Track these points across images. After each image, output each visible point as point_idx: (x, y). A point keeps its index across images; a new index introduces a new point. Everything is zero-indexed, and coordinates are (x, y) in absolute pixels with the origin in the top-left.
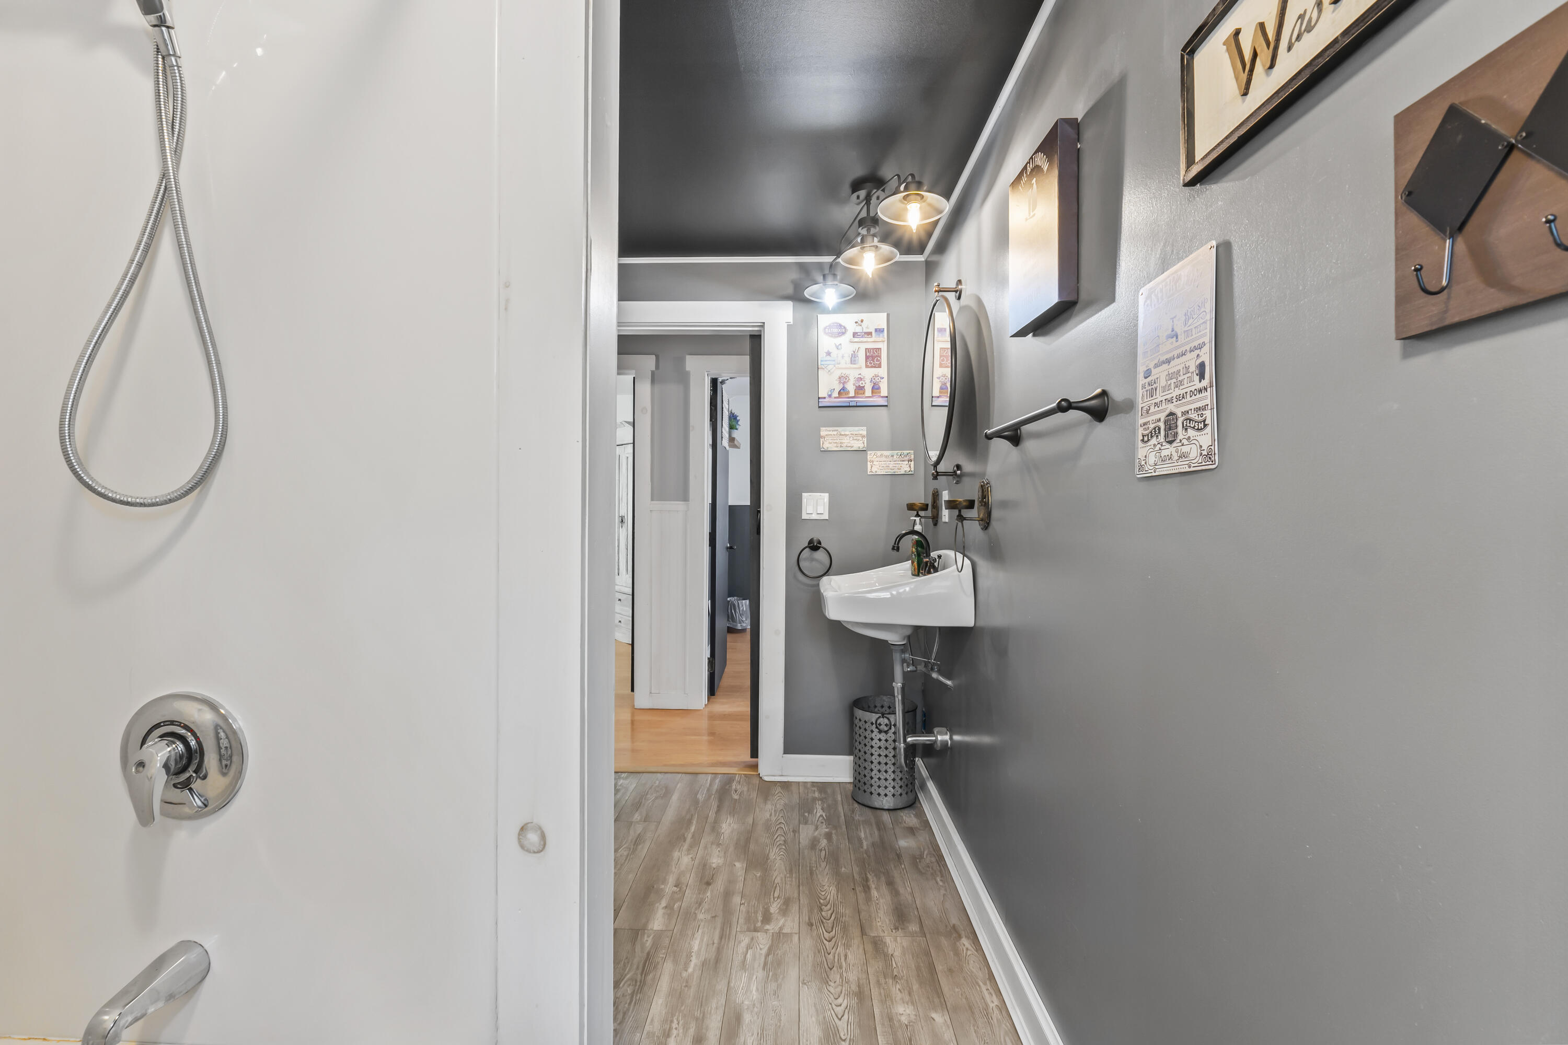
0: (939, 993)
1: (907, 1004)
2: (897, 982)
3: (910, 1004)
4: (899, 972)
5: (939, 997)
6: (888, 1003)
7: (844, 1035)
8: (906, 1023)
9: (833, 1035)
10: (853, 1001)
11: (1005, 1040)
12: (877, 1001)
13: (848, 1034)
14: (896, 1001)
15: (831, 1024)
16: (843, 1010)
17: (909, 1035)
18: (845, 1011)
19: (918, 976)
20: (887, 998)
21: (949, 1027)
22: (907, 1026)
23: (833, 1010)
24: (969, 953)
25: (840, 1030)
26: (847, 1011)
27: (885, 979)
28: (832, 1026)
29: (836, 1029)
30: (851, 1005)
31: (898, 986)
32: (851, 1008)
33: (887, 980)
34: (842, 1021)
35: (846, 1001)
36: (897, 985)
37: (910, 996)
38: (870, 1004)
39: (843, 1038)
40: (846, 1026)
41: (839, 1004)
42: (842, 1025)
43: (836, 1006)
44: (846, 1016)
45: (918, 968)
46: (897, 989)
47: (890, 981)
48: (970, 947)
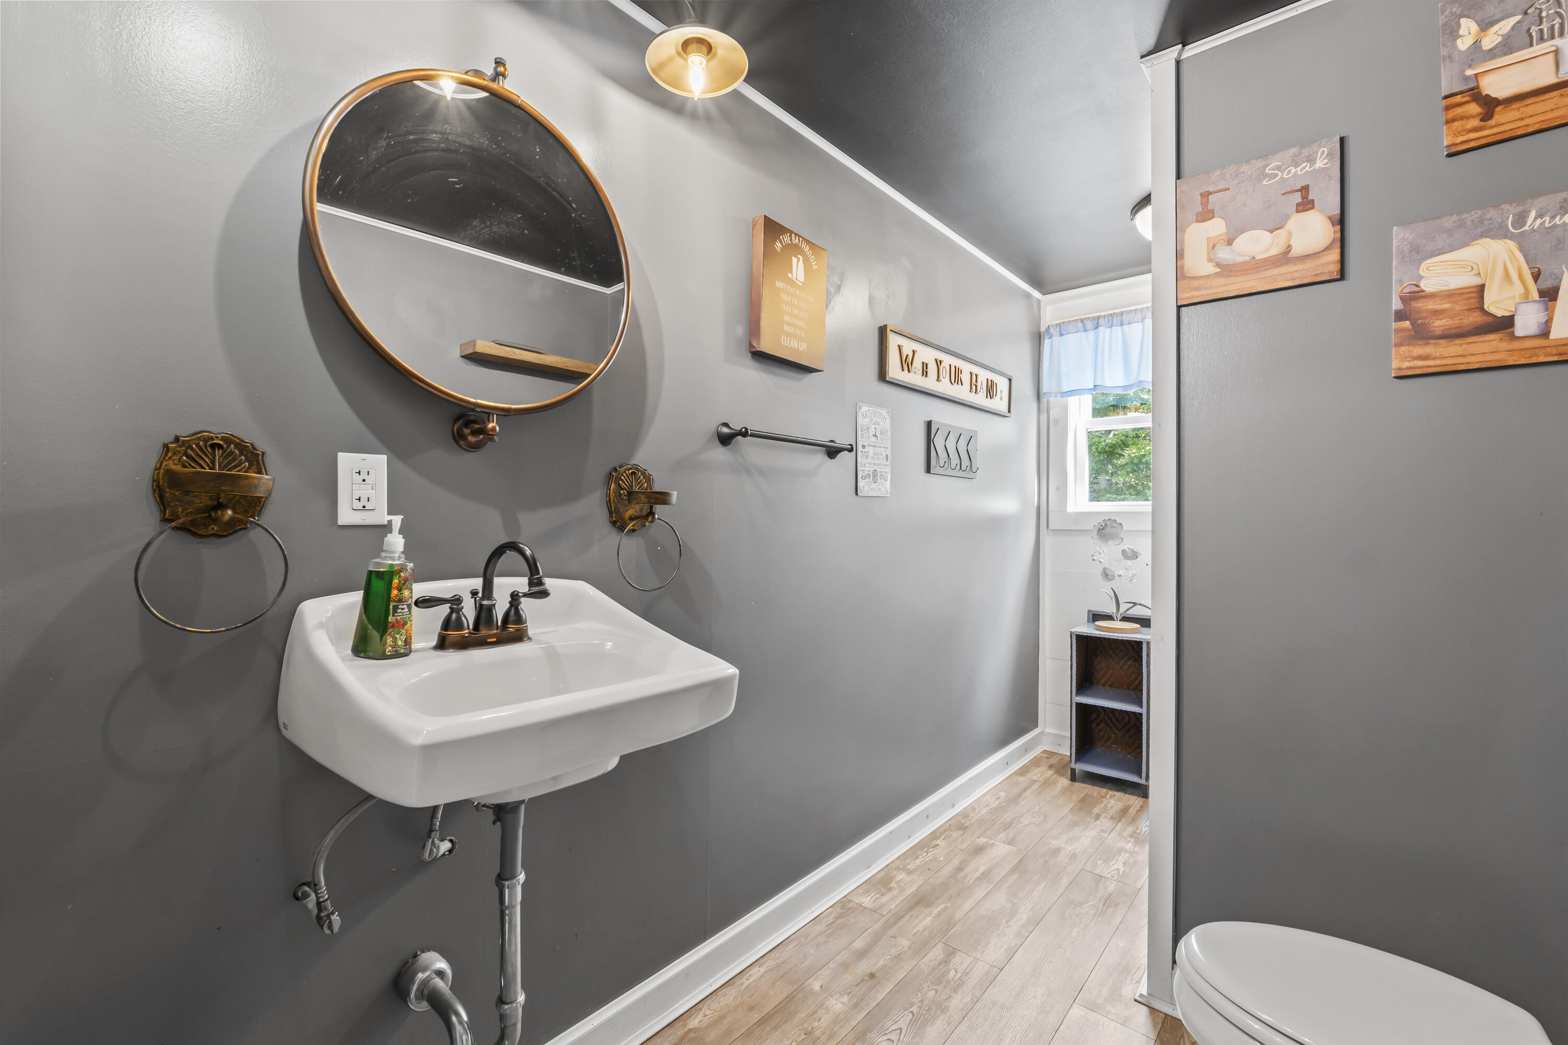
0: (790, 998)
1: (827, 1007)
2: (812, 1028)
3: (825, 1006)
4: (800, 1035)
5: (794, 996)
6: (843, 1017)
7: (908, 1016)
8: (847, 995)
9: (918, 1022)
10: (873, 1036)
11: (789, 950)
12: (851, 1024)
13: (905, 1015)
14: (834, 1014)
15: (911, 1030)
16: (889, 1034)
17: (855, 987)
18: (889, 1033)
19: (787, 1021)
20: (839, 1020)
21: (818, 975)
22: (848, 994)
23: (899, 1040)
24: (708, 1012)
25: (908, 1022)
26: (887, 1032)
27: (820, 1037)
28: (913, 1027)
29: (911, 1024)
30: (878, 1034)
31: (816, 1024)
32: (881, 1032)
33: (819, 1035)
34: (900, 1027)
35: (879, 1040)
36: (815, 1026)
37: (817, 1012)
38: (859, 1025)
39: (911, 1015)
40: (901, 1020)
41: (889, 1041)
42: (903, 1023)
43: (893, 1041)
44: (893, 1028)
45: (775, 1028)
46: (820, 1023)
47: (817, 1033)
48: (701, 1014)
